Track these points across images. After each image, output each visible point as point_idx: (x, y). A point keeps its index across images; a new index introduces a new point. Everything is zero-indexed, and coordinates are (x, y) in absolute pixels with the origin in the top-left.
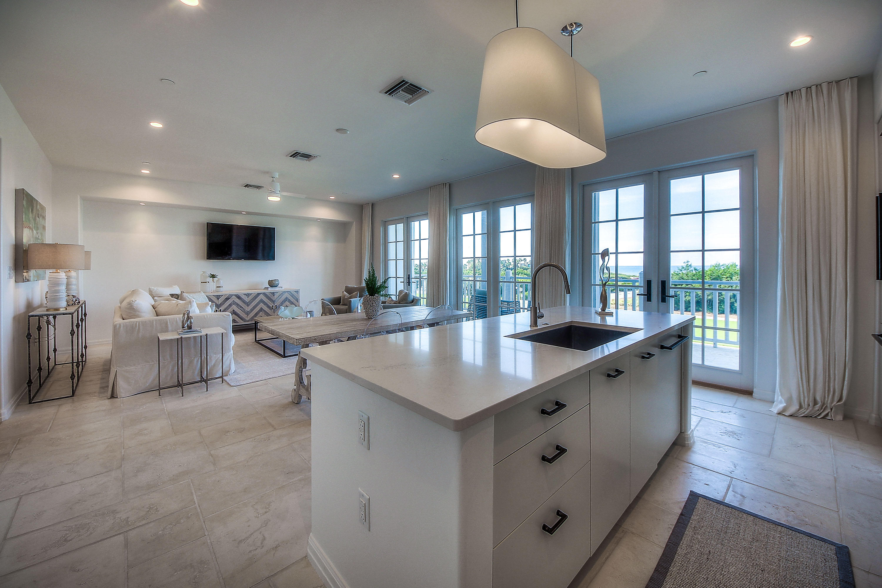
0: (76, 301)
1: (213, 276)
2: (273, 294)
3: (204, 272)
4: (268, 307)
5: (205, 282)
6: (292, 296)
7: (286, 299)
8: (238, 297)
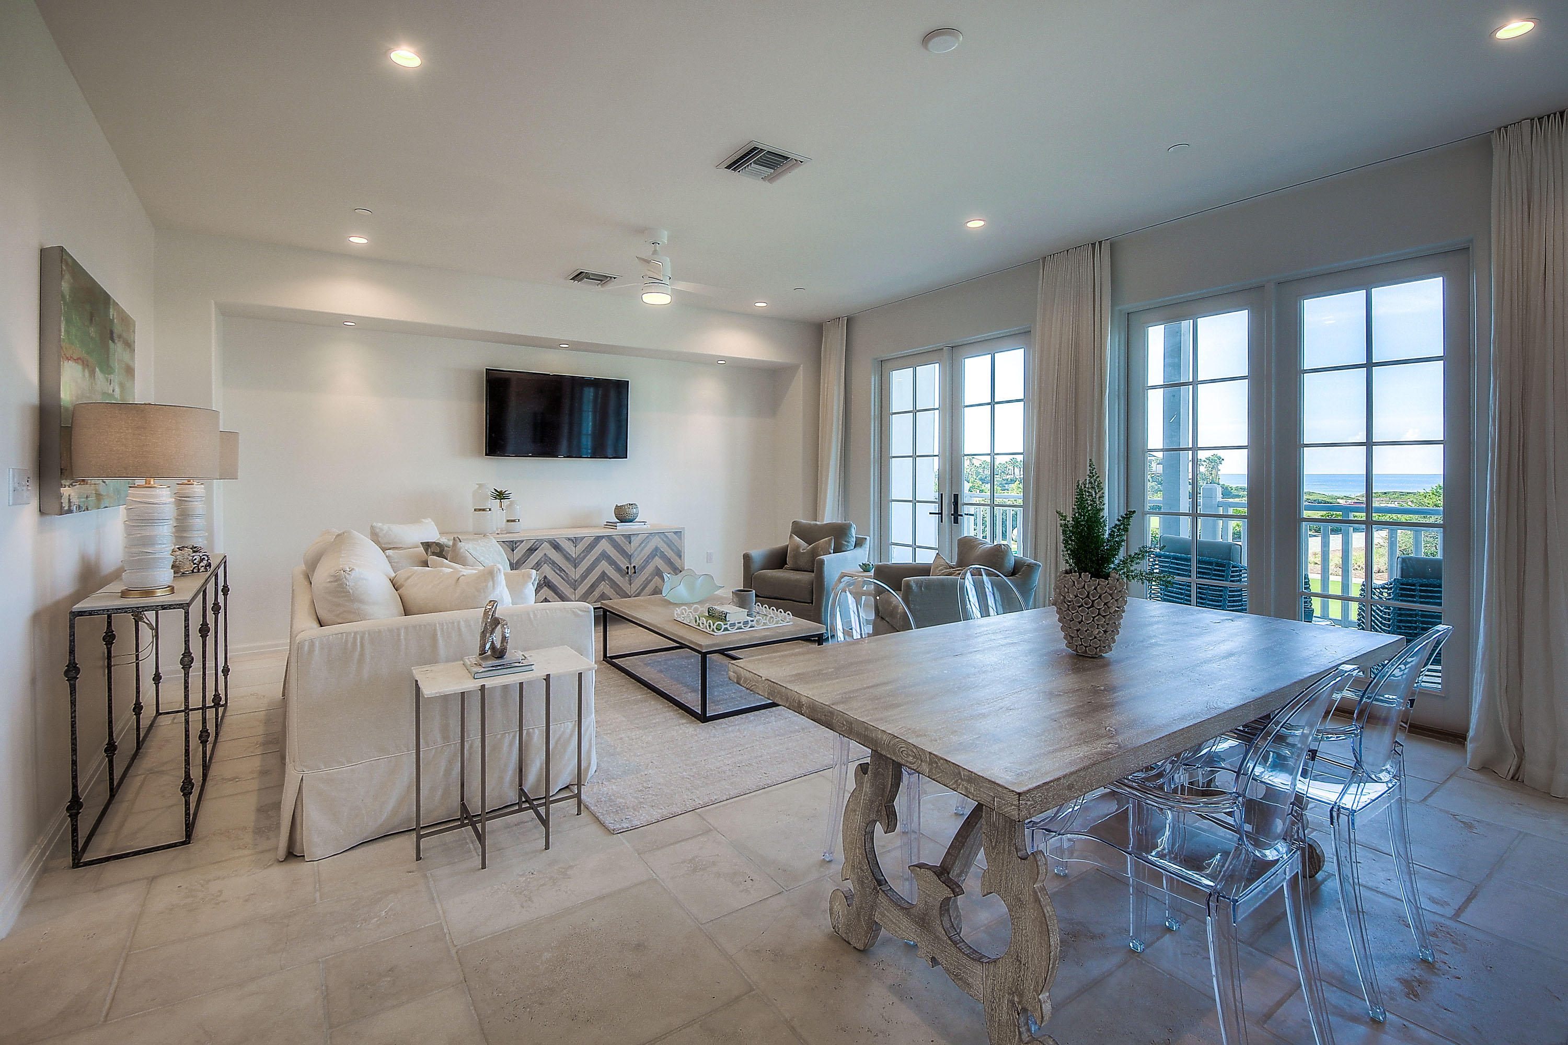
0: (200, 562)
1: (500, 495)
2: (628, 537)
3: (480, 486)
4: (618, 569)
5: (484, 510)
6: (670, 544)
7: (656, 552)
8: (556, 545)
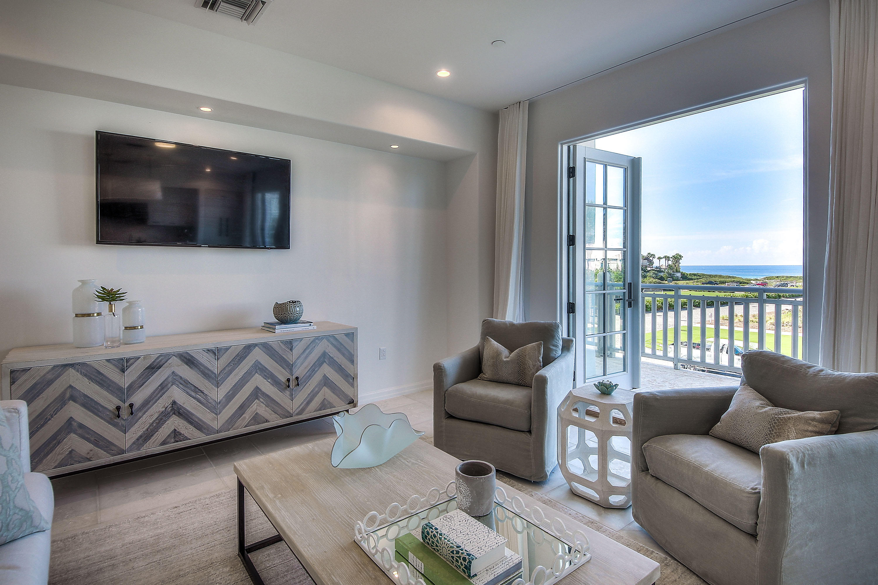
1: (110, 296)
2: (289, 344)
3: (84, 283)
4: (276, 382)
5: (89, 315)
6: (340, 347)
7: (324, 358)
8: (189, 360)
